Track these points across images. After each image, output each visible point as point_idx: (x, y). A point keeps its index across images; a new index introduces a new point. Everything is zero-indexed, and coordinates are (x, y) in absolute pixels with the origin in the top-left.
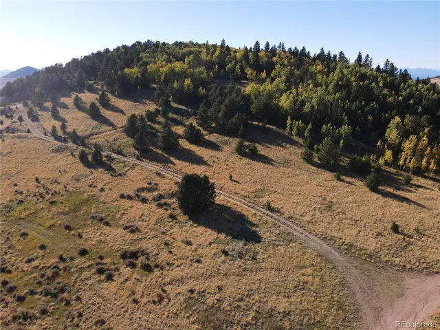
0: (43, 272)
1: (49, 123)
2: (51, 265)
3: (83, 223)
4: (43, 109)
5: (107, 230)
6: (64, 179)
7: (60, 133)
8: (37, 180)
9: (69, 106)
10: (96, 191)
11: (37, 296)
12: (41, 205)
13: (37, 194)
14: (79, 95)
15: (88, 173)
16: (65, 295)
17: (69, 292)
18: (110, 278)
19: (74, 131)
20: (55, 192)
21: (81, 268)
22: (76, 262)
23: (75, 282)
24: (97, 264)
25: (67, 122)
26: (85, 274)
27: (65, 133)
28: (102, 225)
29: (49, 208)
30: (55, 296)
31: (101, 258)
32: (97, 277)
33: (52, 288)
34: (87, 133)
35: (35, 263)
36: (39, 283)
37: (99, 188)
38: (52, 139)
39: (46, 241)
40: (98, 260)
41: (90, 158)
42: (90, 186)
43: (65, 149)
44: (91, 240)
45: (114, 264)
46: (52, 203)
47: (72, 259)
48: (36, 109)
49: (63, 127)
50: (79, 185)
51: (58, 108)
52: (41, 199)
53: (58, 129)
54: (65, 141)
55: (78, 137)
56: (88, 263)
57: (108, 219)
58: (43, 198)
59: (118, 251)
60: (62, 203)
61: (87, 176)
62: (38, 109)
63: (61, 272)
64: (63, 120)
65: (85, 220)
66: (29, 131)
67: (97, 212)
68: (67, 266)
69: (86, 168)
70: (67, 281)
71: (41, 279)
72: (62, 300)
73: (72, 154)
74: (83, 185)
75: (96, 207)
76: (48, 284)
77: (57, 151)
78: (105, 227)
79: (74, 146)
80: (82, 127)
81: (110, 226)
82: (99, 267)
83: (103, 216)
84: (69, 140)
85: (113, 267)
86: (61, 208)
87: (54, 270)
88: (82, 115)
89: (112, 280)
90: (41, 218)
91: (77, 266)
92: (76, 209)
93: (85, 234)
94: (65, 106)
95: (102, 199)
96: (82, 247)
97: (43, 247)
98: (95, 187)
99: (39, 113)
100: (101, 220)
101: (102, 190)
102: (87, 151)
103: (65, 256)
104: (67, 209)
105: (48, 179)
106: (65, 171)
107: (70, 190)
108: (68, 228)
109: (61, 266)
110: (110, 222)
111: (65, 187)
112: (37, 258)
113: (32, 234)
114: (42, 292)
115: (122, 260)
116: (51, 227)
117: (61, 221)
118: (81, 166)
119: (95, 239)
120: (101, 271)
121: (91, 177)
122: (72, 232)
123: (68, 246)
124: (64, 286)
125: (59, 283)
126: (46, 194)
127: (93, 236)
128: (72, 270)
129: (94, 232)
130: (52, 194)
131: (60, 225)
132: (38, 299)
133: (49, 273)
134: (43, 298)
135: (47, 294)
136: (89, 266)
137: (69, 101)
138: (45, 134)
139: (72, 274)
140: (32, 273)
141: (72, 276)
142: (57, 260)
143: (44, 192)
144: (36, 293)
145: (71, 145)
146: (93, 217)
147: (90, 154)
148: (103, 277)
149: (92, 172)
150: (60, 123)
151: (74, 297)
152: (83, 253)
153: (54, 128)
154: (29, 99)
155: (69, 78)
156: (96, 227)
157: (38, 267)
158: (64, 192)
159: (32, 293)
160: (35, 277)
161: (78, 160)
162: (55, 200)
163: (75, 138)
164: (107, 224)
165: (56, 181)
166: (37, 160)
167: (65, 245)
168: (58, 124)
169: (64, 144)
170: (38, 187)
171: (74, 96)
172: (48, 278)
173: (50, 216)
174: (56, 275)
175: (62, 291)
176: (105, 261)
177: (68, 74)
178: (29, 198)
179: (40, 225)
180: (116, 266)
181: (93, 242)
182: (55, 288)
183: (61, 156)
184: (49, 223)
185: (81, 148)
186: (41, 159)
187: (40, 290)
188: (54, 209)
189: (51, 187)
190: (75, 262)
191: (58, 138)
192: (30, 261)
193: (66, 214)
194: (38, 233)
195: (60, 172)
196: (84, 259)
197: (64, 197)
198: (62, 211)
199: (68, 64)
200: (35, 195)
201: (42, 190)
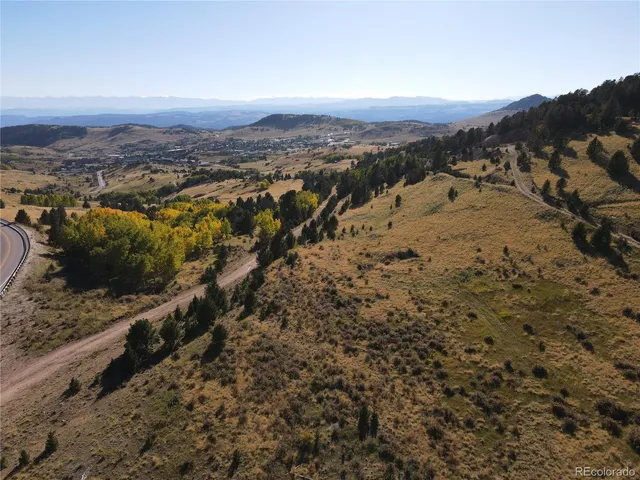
0: (481, 373)
1: (543, 175)
2: (494, 369)
3: (550, 330)
4: (540, 155)
5: (586, 356)
6: (541, 260)
7: (554, 192)
8: (506, 250)
9: (579, 154)
10: (584, 291)
11: (467, 400)
12: (501, 286)
13: (501, 269)
14: (600, 138)
15: (579, 259)
16: (501, 417)
17: (507, 417)
18: (570, 429)
19: (576, 192)
20: (524, 274)
21: (530, 393)
22: (527, 381)
23: (518, 408)
24: (556, 400)
25: (568, 177)
26: (533, 404)
27: (561, 193)
28: (579, 345)
29: (511, 294)
30: (487, 411)
31: (565, 393)
32: (551, 419)
33: (486, 399)
34: (597, 197)
35: (477, 357)
36: (473, 384)
37: (591, 287)
38: (539, 199)
39: (495, 335)
40: (559, 395)
41: (589, 238)
42: (578, 280)
43: (555, 216)
44: (557, 361)
45: (583, 412)
46: (517, 287)
47: (522, 374)
48: (530, 154)
49: (561, 184)
50: (560, 273)
51: (562, 156)
52: (503, 278)
53: (553, 186)
54: (558, 205)
55: (580, 202)
56: (542, 392)
57: (593, 340)
58: (507, 277)
59: (595, 396)
60: (529, 291)
61: (576, 263)
62: (533, 154)
63: (504, 385)
64: (564, 175)
65: (556, 328)
66: (513, 184)
67: (577, 322)
68: (512, 381)
69: (579, 252)
70: (508, 401)
71: (476, 381)
72: (494, 422)
73: (563, 226)
74: (568, 275)
75: (578, 315)
76: (483, 391)
77: (543, 217)
78: (583, 350)
79: (569, 214)
80: (591, 187)
81: (593, 353)
82: (558, 405)
83: (585, 331)
84: (565, 205)
85: (579, 416)
86: (527, 299)
87: (496, 377)
88: (593, 169)
89: (573, 436)
90: (498, 302)
91: (526, 388)
92: (547, 306)
93: (548, 348)
94: (572, 154)
95: (591, 305)
96: (539, 364)
97: (489, 341)
98: (584, 283)
99: (533, 160)
100: (581, 337)
101: (595, 292)
102: (588, 225)
103: (513, 366)
104: (533, 303)
105: (520, 253)
106: (545, 248)
107: (545, 277)
108: (528, 328)
109: (506, 377)
110: (596, 347)
111: (539, 271)
112: (479, 352)
113: (481, 318)
114: (473, 398)
115: (597, 413)
116: (506, 318)
117: (521, 315)
118: (571, 246)
119: (564, 361)
120: (558, 413)
121: (581, 267)
122: (532, 338)
123: (522, 354)
124: (501, 405)
125: (496, 397)
126: (512, 273)
127: (560, 355)
128: (519, 389)
129: (564, 350)
130: (520, 275)
131: (518, 320)
132: (468, 404)
133: (489, 377)
134: (473, 406)
135: (479, 403)
136: (542, 396)
137: (580, 146)
138: (533, 191)
139: (516, 395)
140: (469, 368)
141: (516, 397)
142: (502, 365)
143: (510, 269)
144: (467, 396)
145: (565, 212)
146: (568, 328)
147: (591, 231)
148: (560, 423)
149: (585, 260)
150: (558, 178)
151: (511, 427)
152: (540, 373)
153: (547, 184)
154: (524, 140)
155: (590, 111)
156: (569, 345)
157: (477, 363)
158: (536, 278)
159: (462, 392)
160: (471, 374)
161: (569, 236)
162: (521, 283)
163: (574, 202)
164: (589, 347)
165: (529, 259)
166: (512, 224)
167: (517, 350)
168: (554, 179)
169: (554, 209)
170: (504, 260)
171: (590, 140)
172: (486, 384)
173: (510, 304)
174: (496, 385)
175: (498, 409)
176: (569, 400)
177: (591, 105)
178: (490, 272)
179: (494, 310)
180: (585, 417)
181: (559, 365)
182: (490, 402)
183: (547, 225)
184: (505, 313)
185: (579, 219)
186: (518, 224)
187: (472, 393)
188: (516, 297)
189: (521, 265)
190: (525, 381)
191: (548, 199)
192: (470, 351)
193: (531, 309)
194: (489, 321)
195: (538, 247)
196: (538, 383)
197: (535, 284)
198: (526, 302)
199: (595, 91)
200: (498, 270)
201: (508, 266)
